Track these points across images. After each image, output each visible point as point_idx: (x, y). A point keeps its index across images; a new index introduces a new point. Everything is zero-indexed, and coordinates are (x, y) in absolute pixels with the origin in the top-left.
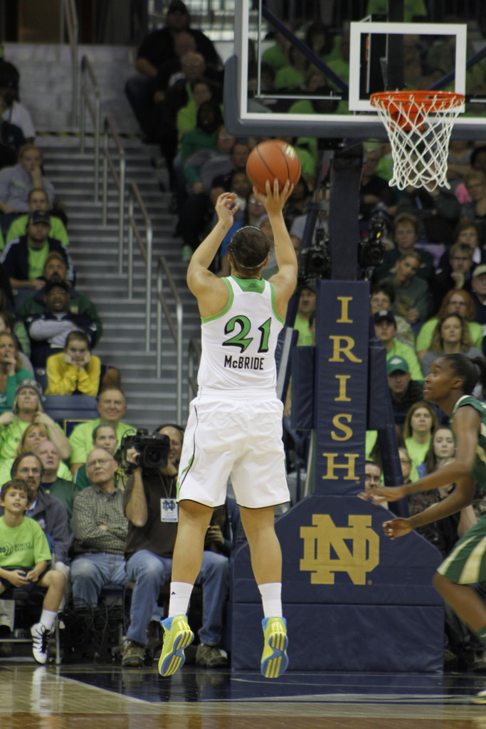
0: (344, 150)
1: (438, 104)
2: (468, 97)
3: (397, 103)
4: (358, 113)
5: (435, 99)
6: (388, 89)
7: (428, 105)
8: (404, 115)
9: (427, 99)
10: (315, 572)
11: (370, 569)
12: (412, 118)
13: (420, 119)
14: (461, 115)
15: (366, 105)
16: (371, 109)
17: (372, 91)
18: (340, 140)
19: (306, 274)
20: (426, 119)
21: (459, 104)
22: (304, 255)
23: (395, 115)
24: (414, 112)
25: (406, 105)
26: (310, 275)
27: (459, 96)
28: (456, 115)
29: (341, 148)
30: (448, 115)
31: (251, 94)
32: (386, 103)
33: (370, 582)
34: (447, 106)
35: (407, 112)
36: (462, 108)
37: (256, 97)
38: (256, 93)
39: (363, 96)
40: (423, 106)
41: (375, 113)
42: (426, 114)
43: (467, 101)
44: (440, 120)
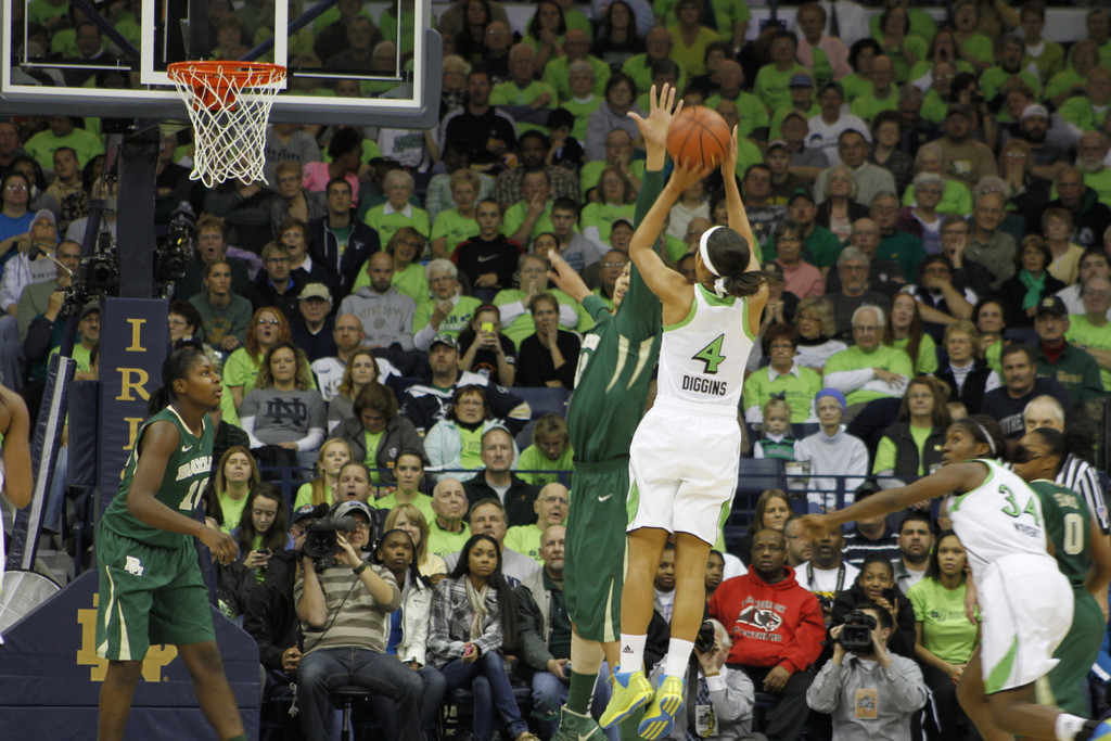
0: (135, 134)
1: (254, 79)
2: (290, 70)
3: (200, 76)
4: (153, 87)
5: (251, 73)
6: (191, 59)
7: (241, 79)
8: (211, 90)
9: (239, 71)
10: (97, 666)
11: (167, 662)
12: (221, 96)
13: (231, 97)
14: (282, 92)
15: (162, 78)
16: (169, 82)
17: (170, 60)
18: (131, 122)
19: (87, 290)
20: (239, 97)
21: (279, 79)
22: (85, 265)
23: (199, 90)
24: (224, 87)
25: (213, 78)
26: (91, 291)
27: (279, 69)
28: (276, 92)
29: (133, 131)
30: (266, 92)
31: (15, 61)
32: (188, 76)
33: (166, 679)
34: (265, 80)
35: (215, 88)
36: (283, 84)
37: (22, 64)
38: (22, 61)
39: (159, 66)
40: (234, 79)
41: (173, 88)
42: (239, 92)
43: (289, 76)
44: (256, 98)
